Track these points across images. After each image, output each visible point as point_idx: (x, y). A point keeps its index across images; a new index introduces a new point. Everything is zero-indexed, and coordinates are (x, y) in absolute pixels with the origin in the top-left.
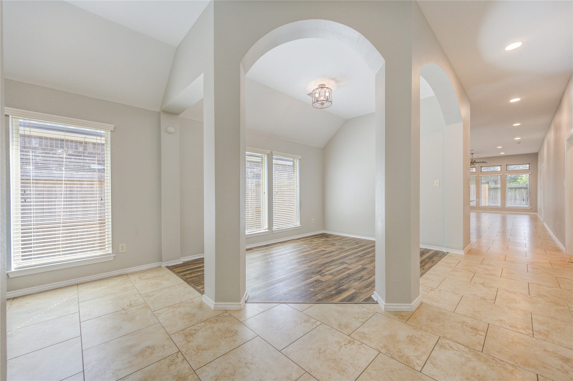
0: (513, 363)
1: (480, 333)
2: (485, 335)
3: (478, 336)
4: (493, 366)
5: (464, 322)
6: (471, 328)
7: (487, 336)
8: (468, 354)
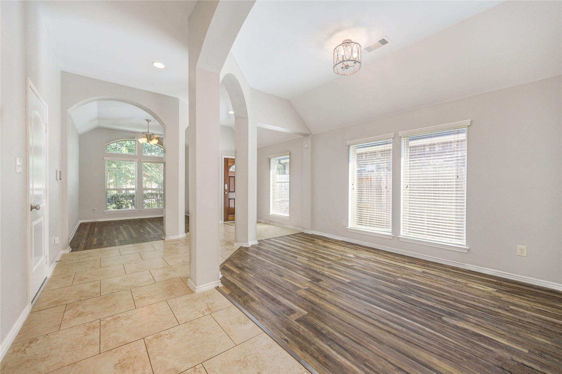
0: (113, 294)
1: (137, 298)
2: (134, 298)
3: (138, 295)
4: (122, 287)
5: (152, 298)
6: (145, 297)
7: (132, 298)
8: (137, 284)
